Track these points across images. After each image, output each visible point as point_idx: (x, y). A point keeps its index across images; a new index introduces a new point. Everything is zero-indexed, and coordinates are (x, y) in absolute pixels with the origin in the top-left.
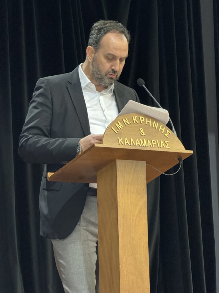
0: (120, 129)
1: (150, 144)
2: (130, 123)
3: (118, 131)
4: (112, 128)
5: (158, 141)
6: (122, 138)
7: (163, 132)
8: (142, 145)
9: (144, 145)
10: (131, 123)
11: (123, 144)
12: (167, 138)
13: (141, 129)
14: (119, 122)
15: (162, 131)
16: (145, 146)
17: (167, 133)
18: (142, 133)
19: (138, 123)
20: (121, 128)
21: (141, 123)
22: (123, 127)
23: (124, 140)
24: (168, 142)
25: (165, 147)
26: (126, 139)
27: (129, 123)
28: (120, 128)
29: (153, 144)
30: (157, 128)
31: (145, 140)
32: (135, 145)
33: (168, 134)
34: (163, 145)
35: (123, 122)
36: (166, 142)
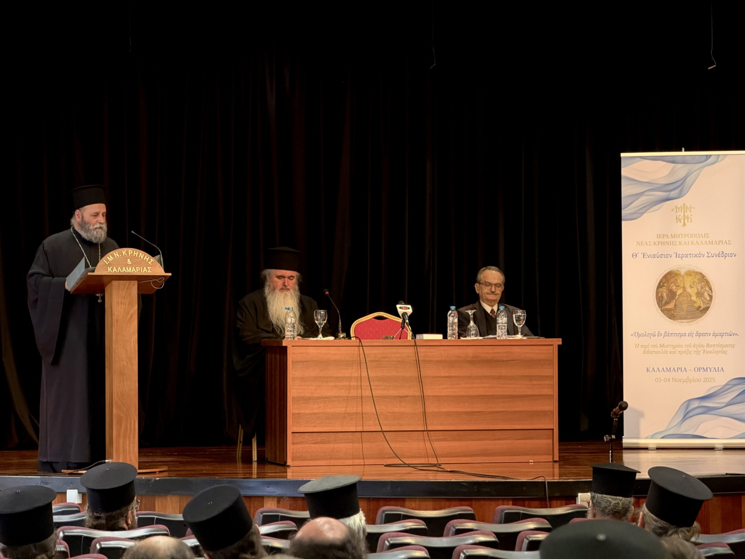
0: (111, 260)
1: (135, 270)
3: (109, 262)
4: (104, 261)
5: (141, 268)
6: (111, 268)
7: (147, 261)
8: (127, 272)
10: (120, 256)
11: (112, 272)
12: (150, 265)
13: (128, 259)
14: (110, 256)
16: (130, 272)
18: (129, 263)
19: (126, 255)
21: (129, 255)
22: (113, 259)
23: (112, 269)
24: (150, 268)
25: (147, 272)
26: (115, 268)
27: (118, 256)
29: (137, 270)
30: (142, 258)
31: (130, 268)
32: (121, 272)
33: (151, 262)
34: (146, 270)
35: (113, 256)
36: (148, 268)
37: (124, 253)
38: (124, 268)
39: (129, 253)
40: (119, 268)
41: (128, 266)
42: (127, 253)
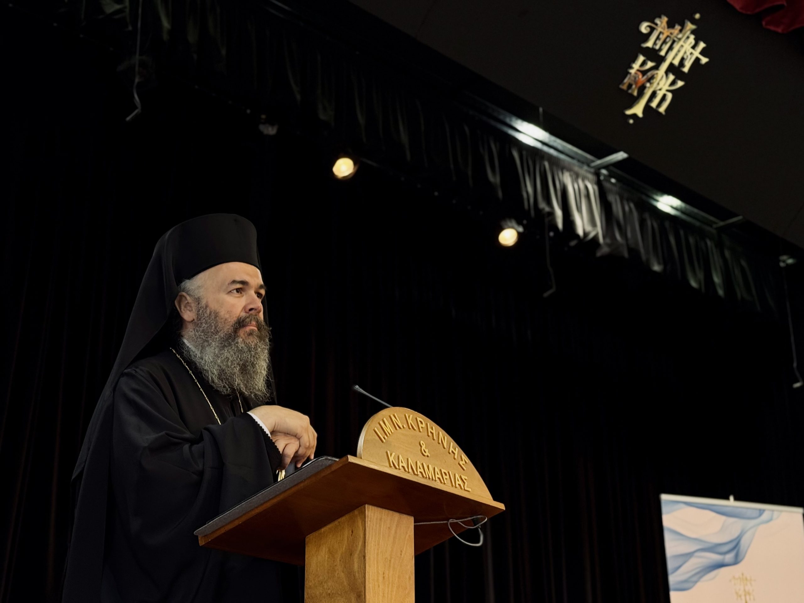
0: (389, 434)
1: (440, 476)
2: (403, 426)
3: (385, 437)
4: (374, 429)
5: (450, 472)
6: (393, 454)
7: (456, 457)
8: (428, 477)
9: (431, 477)
10: (405, 426)
11: (397, 467)
12: (464, 470)
13: (422, 442)
14: (385, 419)
15: (454, 454)
16: (433, 479)
17: (462, 460)
18: (425, 451)
19: (415, 428)
20: (391, 433)
21: (421, 430)
22: (393, 431)
23: (397, 460)
24: (466, 478)
25: (463, 488)
26: (401, 457)
28: (388, 432)
29: (444, 477)
30: (445, 447)
31: (430, 467)
32: (416, 472)
33: (464, 463)
34: (460, 483)
35: (390, 422)
36: (464, 478)
37: (410, 421)
38: (419, 463)
39: (420, 425)
42: (416, 423)
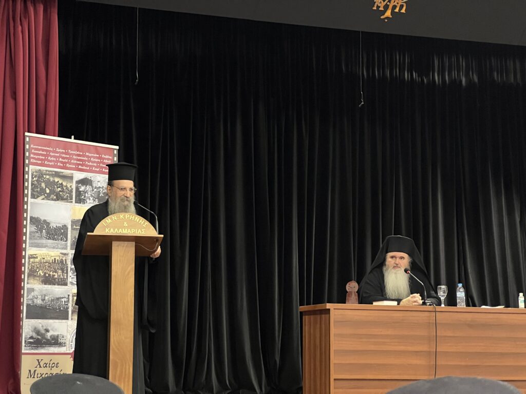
1: (130, 232)
3: (107, 224)
5: (136, 230)
7: (142, 224)
10: (118, 219)
12: (145, 227)
13: (125, 222)
14: (109, 219)
18: (126, 225)
20: (110, 222)
23: (109, 230)
25: (141, 233)
26: (112, 229)
27: (116, 219)
29: (132, 231)
31: (126, 230)
35: (111, 219)
36: (143, 230)
37: (121, 216)
38: (120, 230)
39: (126, 217)
40: (116, 229)
41: (125, 227)
42: (124, 216)
